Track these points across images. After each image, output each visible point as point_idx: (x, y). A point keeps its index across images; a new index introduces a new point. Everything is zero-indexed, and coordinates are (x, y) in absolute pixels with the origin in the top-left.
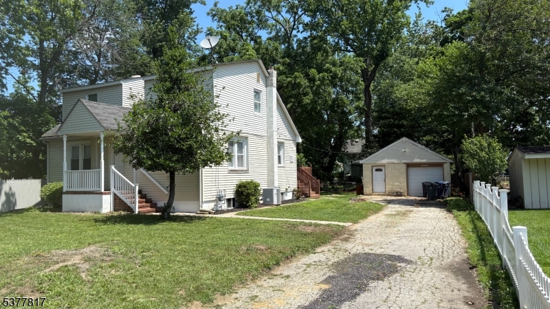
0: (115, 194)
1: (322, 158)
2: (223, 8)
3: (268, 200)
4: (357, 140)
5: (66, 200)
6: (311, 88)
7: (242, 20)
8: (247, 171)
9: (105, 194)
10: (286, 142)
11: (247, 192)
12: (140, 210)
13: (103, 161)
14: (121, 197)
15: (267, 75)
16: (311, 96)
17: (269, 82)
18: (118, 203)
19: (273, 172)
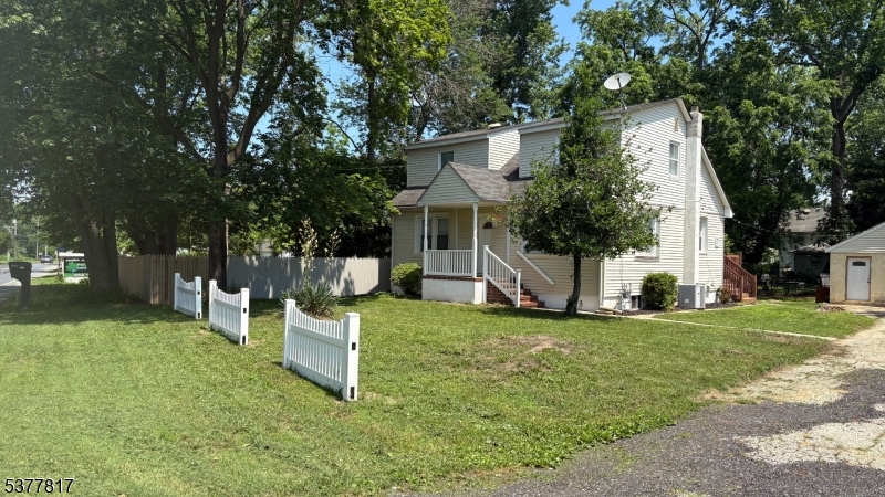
0: (489, 282)
1: (745, 240)
2: (597, 10)
3: (687, 301)
4: (807, 210)
5: (427, 286)
6: (742, 129)
7: (628, 26)
8: (656, 259)
9: (478, 281)
10: (710, 217)
11: (660, 287)
12: (523, 303)
13: (475, 239)
14: (498, 285)
15: (689, 119)
16: (741, 143)
17: (691, 130)
18: (493, 293)
19: (693, 261)
